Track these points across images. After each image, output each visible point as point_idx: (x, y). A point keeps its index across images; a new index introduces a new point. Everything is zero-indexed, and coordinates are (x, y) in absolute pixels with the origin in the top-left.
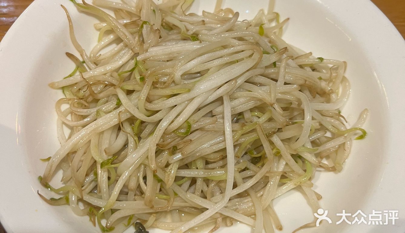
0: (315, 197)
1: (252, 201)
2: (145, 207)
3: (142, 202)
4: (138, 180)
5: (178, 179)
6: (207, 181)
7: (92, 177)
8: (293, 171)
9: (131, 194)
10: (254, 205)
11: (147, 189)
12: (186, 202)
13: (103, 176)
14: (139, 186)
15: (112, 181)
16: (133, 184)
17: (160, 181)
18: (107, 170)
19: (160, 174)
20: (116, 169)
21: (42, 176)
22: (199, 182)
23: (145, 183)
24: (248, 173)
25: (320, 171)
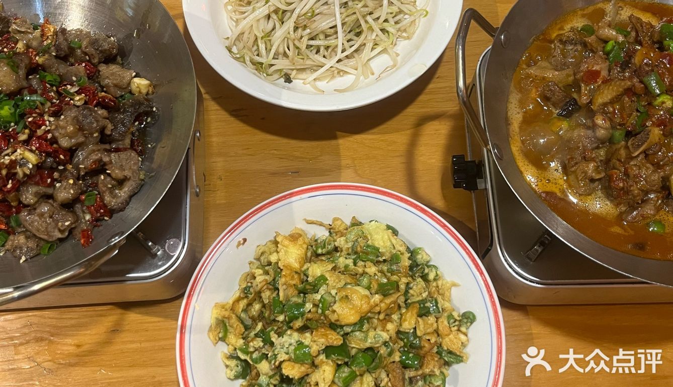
0: (395, 55)
1: (356, 60)
2: (289, 64)
3: (288, 61)
4: (284, 47)
5: (308, 47)
6: (327, 48)
7: (255, 48)
8: (382, 40)
9: (280, 56)
10: (357, 62)
11: (290, 53)
12: (314, 62)
13: (262, 47)
14: (285, 52)
15: (268, 50)
16: (281, 50)
17: (298, 48)
18: (264, 42)
19: (296, 43)
20: (270, 40)
21: (227, 45)
22: (322, 49)
23: (289, 50)
24: (351, 43)
25: (401, 41)
